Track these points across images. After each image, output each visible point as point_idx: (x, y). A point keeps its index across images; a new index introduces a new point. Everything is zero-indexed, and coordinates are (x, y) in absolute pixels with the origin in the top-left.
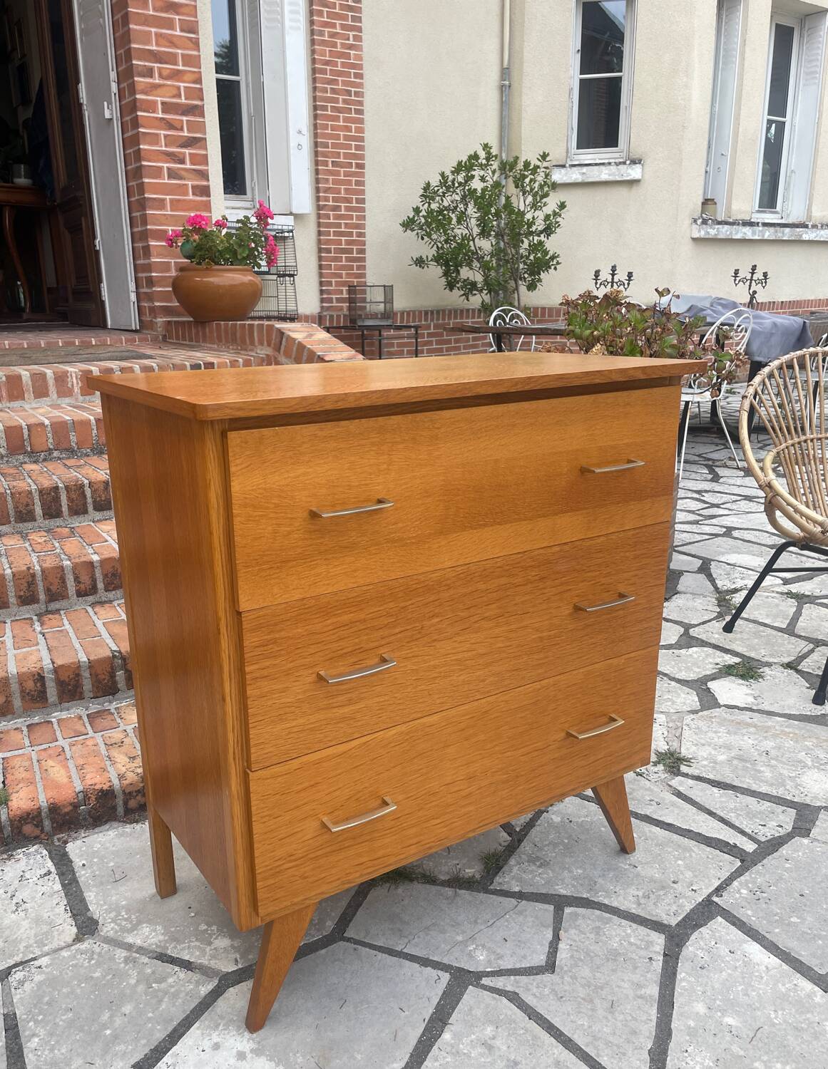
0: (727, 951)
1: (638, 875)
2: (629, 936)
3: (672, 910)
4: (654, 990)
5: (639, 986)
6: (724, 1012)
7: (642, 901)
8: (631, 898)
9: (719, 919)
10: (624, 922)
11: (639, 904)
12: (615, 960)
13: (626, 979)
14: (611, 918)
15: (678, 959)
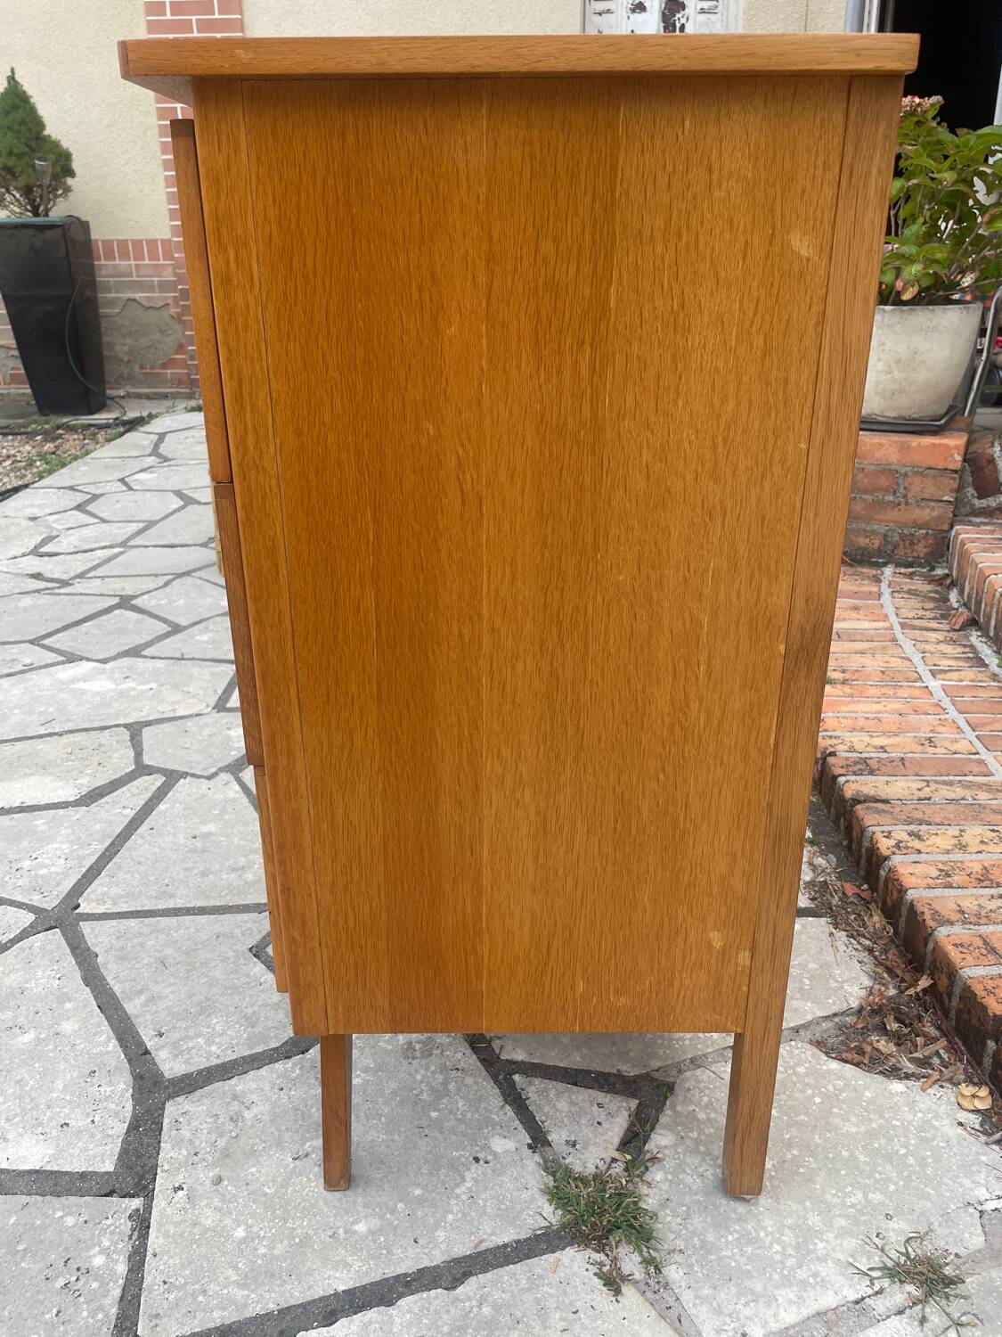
0: (72, 1123)
1: (279, 1144)
2: (209, 1041)
3: (184, 1126)
4: (131, 1007)
5: (152, 999)
6: (39, 1041)
7: (235, 1106)
8: (254, 1097)
9: (109, 1166)
10: (230, 1056)
11: (235, 1097)
12: (199, 1004)
13: (171, 997)
14: (251, 1047)
15: (130, 1061)
